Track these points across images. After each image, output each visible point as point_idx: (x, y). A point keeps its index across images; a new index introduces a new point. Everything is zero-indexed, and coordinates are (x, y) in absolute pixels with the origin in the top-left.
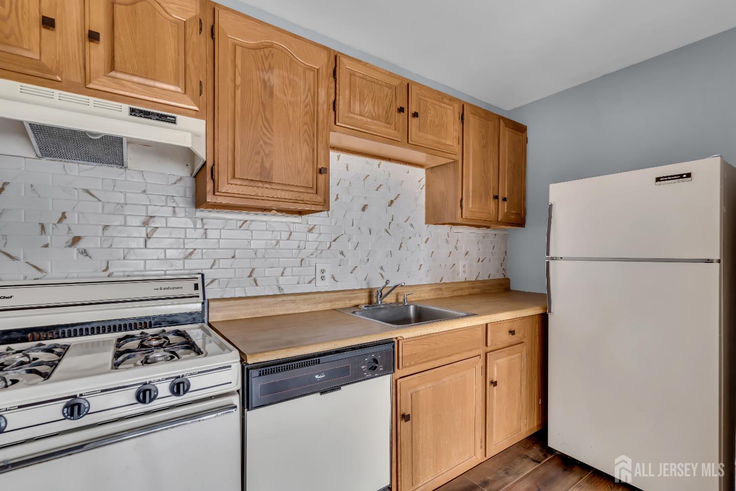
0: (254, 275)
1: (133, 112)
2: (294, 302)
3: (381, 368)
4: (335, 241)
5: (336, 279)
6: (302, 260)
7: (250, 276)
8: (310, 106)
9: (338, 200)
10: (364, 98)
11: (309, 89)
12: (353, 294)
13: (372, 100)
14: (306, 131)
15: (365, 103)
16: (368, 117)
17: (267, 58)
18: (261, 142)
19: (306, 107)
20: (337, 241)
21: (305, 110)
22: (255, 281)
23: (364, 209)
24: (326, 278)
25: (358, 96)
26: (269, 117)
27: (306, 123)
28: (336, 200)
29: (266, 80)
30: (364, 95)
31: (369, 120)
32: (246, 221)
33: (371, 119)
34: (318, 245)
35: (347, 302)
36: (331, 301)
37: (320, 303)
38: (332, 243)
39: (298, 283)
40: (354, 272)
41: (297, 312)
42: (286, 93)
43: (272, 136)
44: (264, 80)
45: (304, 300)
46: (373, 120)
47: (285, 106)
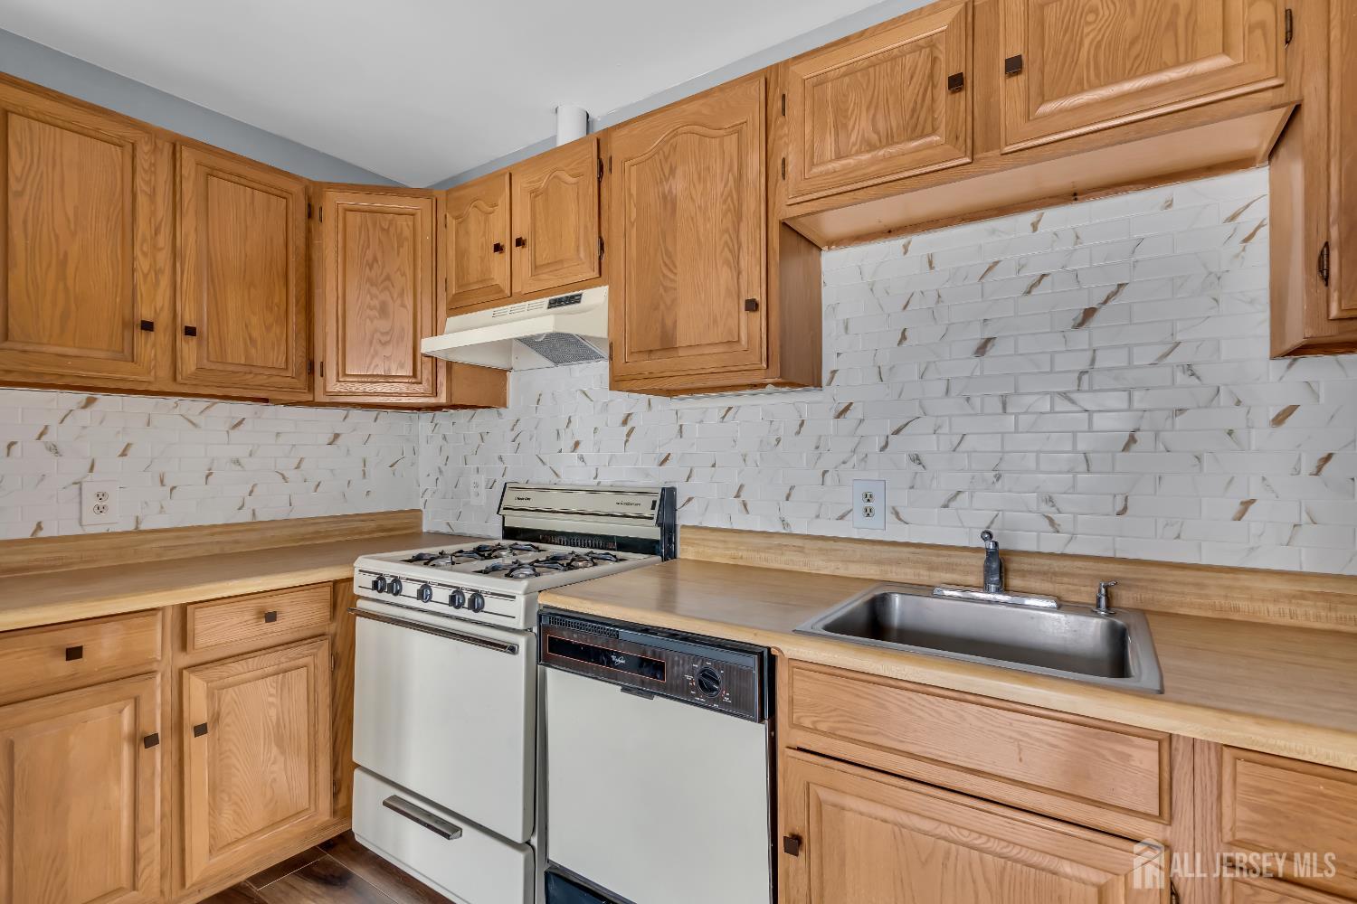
0: (743, 494)
1: (553, 304)
2: (801, 550)
3: (727, 697)
4: (897, 432)
5: (901, 516)
6: (825, 472)
7: (737, 496)
8: (732, 198)
9: (905, 344)
10: (846, 117)
11: (730, 170)
12: (938, 556)
13: (868, 109)
14: (726, 243)
15: (850, 127)
16: (859, 152)
17: (666, 159)
18: (661, 290)
19: (725, 202)
20: (902, 433)
21: (724, 207)
22: (745, 505)
23: (983, 348)
24: (875, 511)
25: (830, 120)
26: (670, 249)
27: (727, 231)
28: (900, 343)
29: (666, 192)
30: (847, 110)
31: (866, 157)
32: (730, 408)
33: (868, 152)
34: (858, 444)
35: (922, 572)
36: (879, 562)
37: (853, 562)
38: (891, 437)
39: (818, 517)
40: (953, 504)
41: (805, 570)
42: (694, 197)
43: (675, 274)
44: (664, 194)
45: (820, 549)
46: (874, 153)
47: (692, 218)
